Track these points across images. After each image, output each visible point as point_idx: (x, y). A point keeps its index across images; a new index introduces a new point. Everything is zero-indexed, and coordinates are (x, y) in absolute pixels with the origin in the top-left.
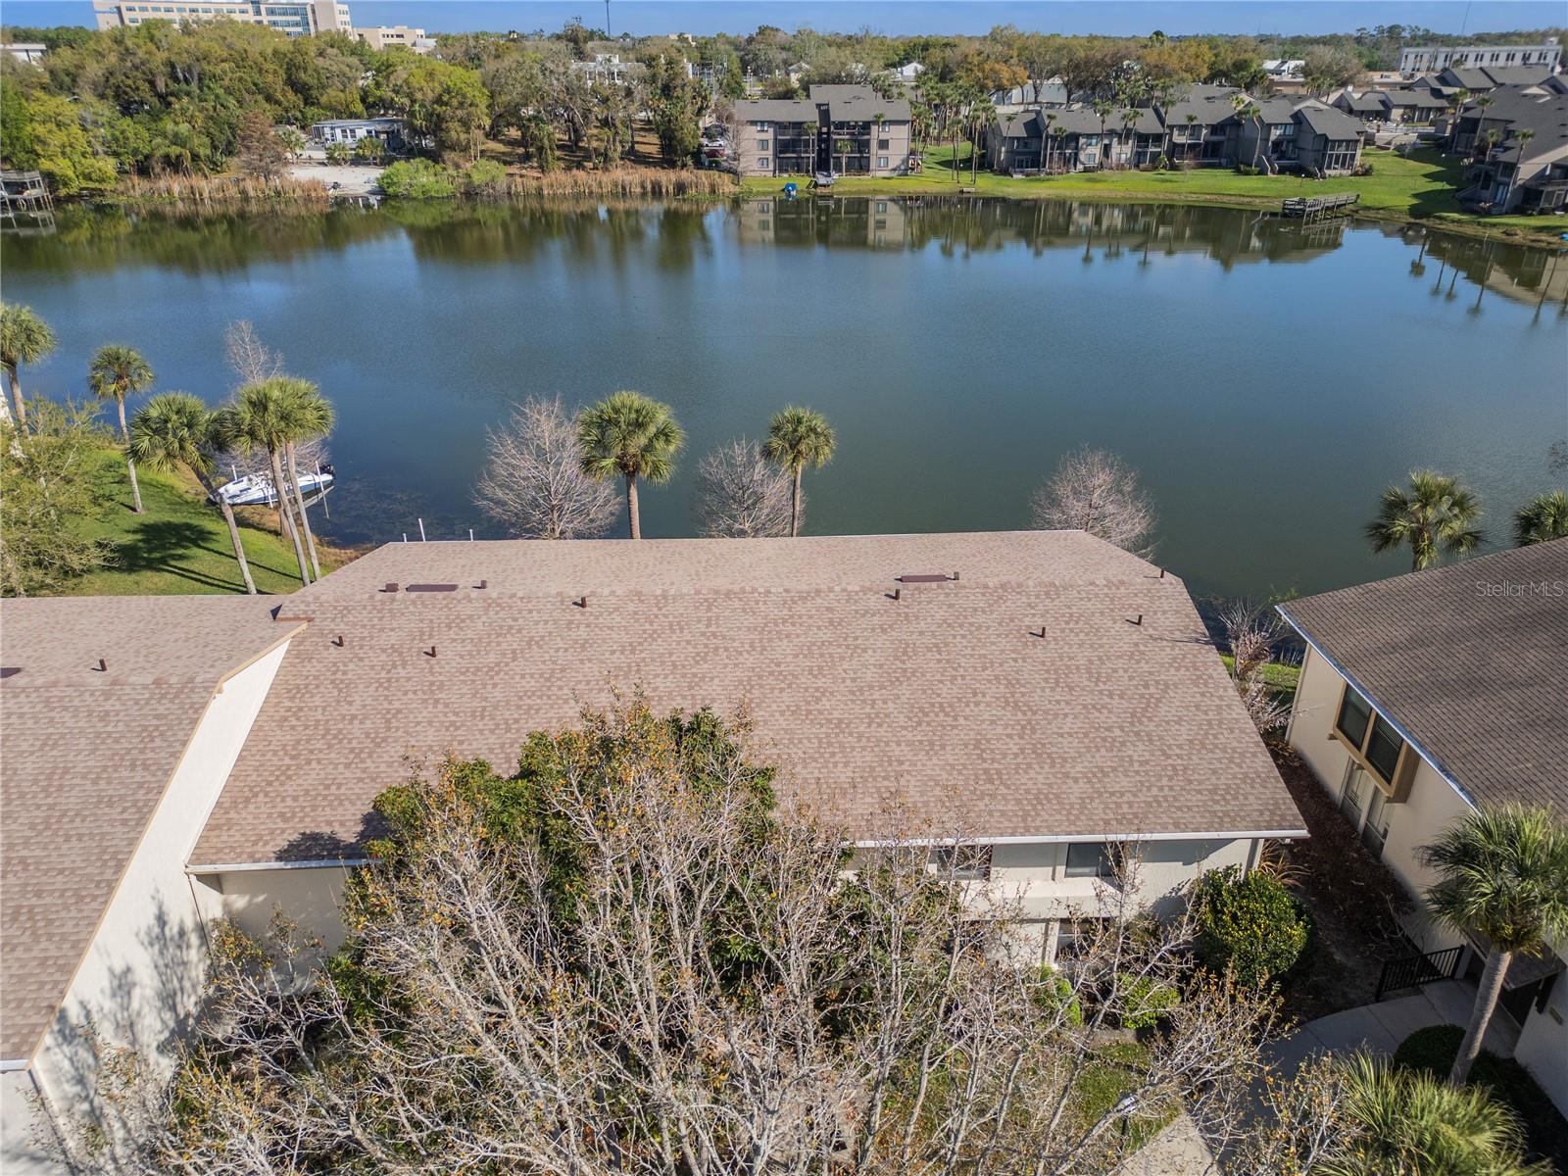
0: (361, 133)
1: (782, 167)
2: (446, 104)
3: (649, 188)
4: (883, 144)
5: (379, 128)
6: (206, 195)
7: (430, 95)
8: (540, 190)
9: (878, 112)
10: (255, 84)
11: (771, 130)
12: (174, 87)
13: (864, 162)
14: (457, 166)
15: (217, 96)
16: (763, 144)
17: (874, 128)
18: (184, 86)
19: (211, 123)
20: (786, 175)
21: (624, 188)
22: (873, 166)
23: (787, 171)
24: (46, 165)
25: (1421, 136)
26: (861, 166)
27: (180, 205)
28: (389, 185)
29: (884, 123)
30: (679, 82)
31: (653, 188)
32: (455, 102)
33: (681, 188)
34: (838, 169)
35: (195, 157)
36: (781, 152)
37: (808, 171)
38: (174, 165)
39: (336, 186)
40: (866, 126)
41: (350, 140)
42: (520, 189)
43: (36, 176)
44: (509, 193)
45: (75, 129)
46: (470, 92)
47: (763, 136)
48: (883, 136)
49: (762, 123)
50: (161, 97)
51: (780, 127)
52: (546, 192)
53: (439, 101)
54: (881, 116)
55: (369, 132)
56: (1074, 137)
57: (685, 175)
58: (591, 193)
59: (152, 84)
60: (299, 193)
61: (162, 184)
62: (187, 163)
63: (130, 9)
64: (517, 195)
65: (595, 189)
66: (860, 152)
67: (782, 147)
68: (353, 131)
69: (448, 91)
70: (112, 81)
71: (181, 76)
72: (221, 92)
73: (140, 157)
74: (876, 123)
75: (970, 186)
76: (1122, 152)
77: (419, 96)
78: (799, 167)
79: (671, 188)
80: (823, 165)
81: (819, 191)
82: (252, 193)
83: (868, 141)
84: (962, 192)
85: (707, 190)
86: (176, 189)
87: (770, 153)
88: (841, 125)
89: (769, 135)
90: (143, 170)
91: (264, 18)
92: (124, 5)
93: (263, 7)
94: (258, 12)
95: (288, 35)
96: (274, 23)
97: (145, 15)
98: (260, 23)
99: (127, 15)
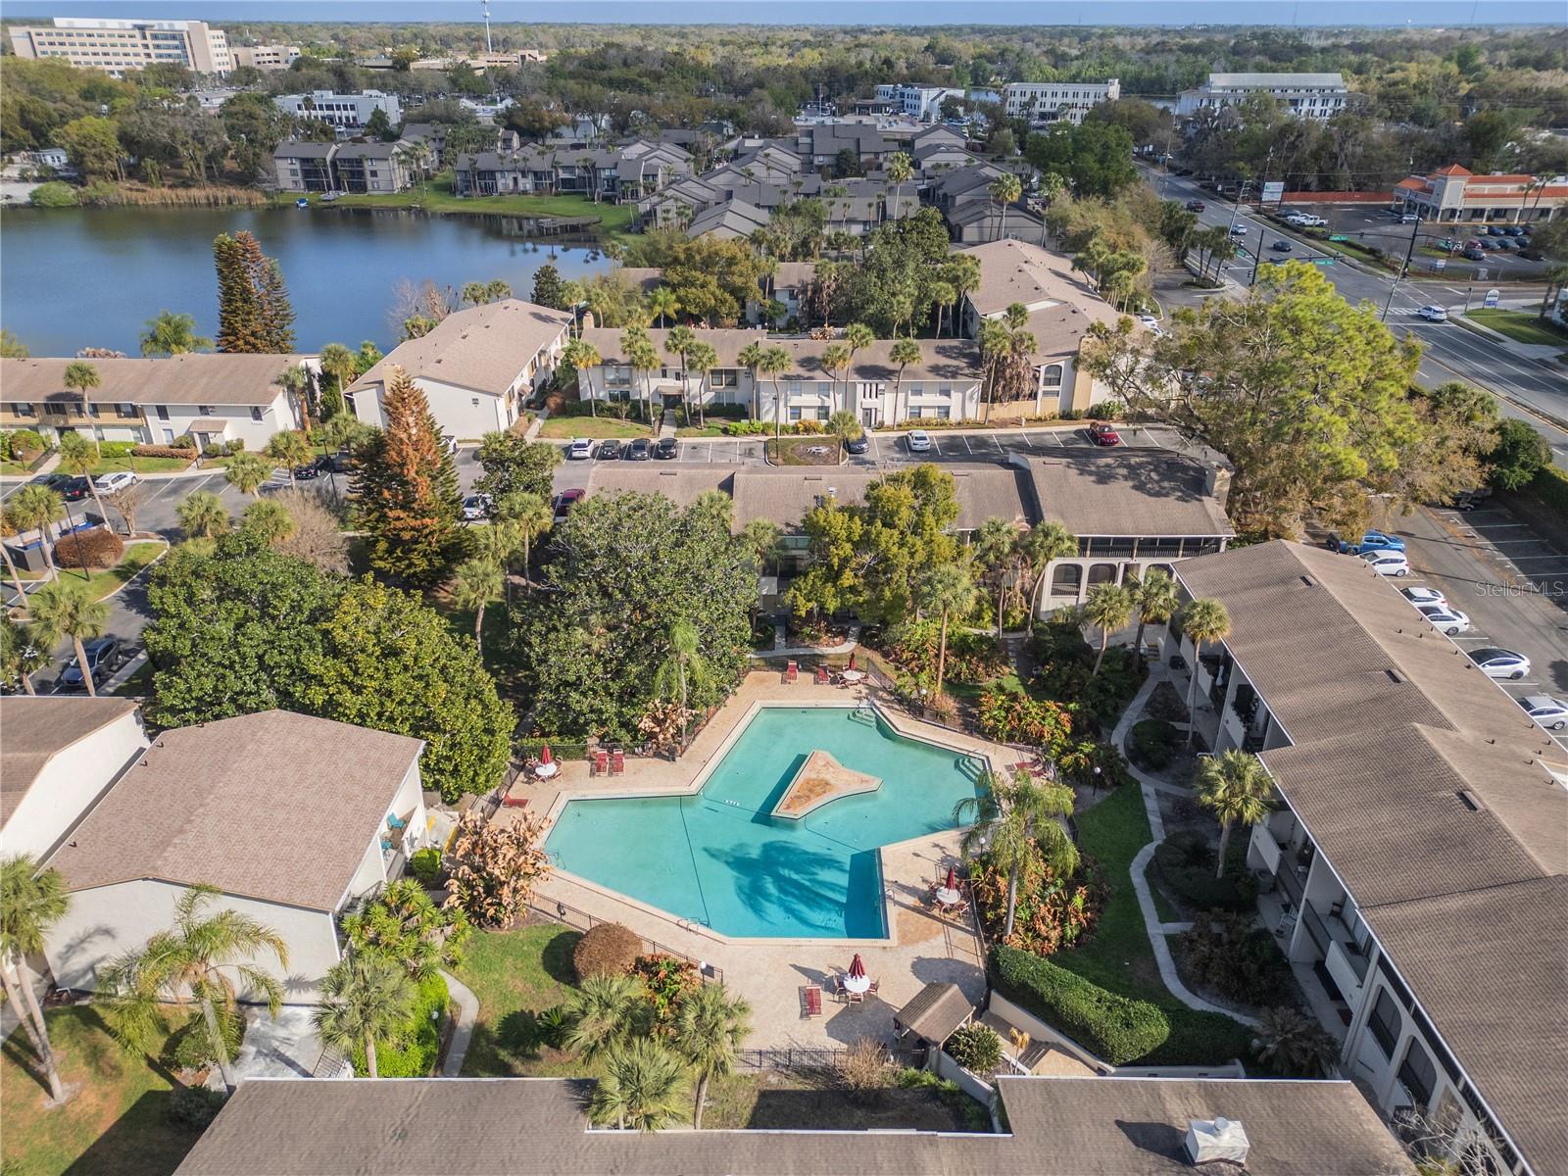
1: (309, 186)
3: (210, 201)
4: (374, 174)
9: (362, 153)
11: (298, 163)
13: (362, 185)
16: (294, 172)
17: (364, 163)
20: (312, 192)
22: (369, 187)
29: (370, 160)
31: (215, 200)
33: (230, 201)
36: (306, 177)
40: (359, 162)
42: (125, 201)
44: (116, 203)
47: (293, 167)
49: (292, 158)
51: (304, 161)
52: (141, 202)
54: (364, 156)
56: (492, 173)
57: (238, 193)
63: (39, 34)
64: (118, 204)
66: (358, 178)
67: (306, 173)
76: (526, 184)
78: (322, 187)
79: (225, 200)
81: (325, 204)
83: (363, 171)
84: (410, 207)
87: (299, 177)
88: (341, 161)
89: (297, 166)
91: (150, 42)
92: (33, 31)
93: (148, 33)
94: (144, 37)
95: (170, 56)
96: (158, 47)
97: (51, 39)
98: (146, 46)
99: (36, 39)
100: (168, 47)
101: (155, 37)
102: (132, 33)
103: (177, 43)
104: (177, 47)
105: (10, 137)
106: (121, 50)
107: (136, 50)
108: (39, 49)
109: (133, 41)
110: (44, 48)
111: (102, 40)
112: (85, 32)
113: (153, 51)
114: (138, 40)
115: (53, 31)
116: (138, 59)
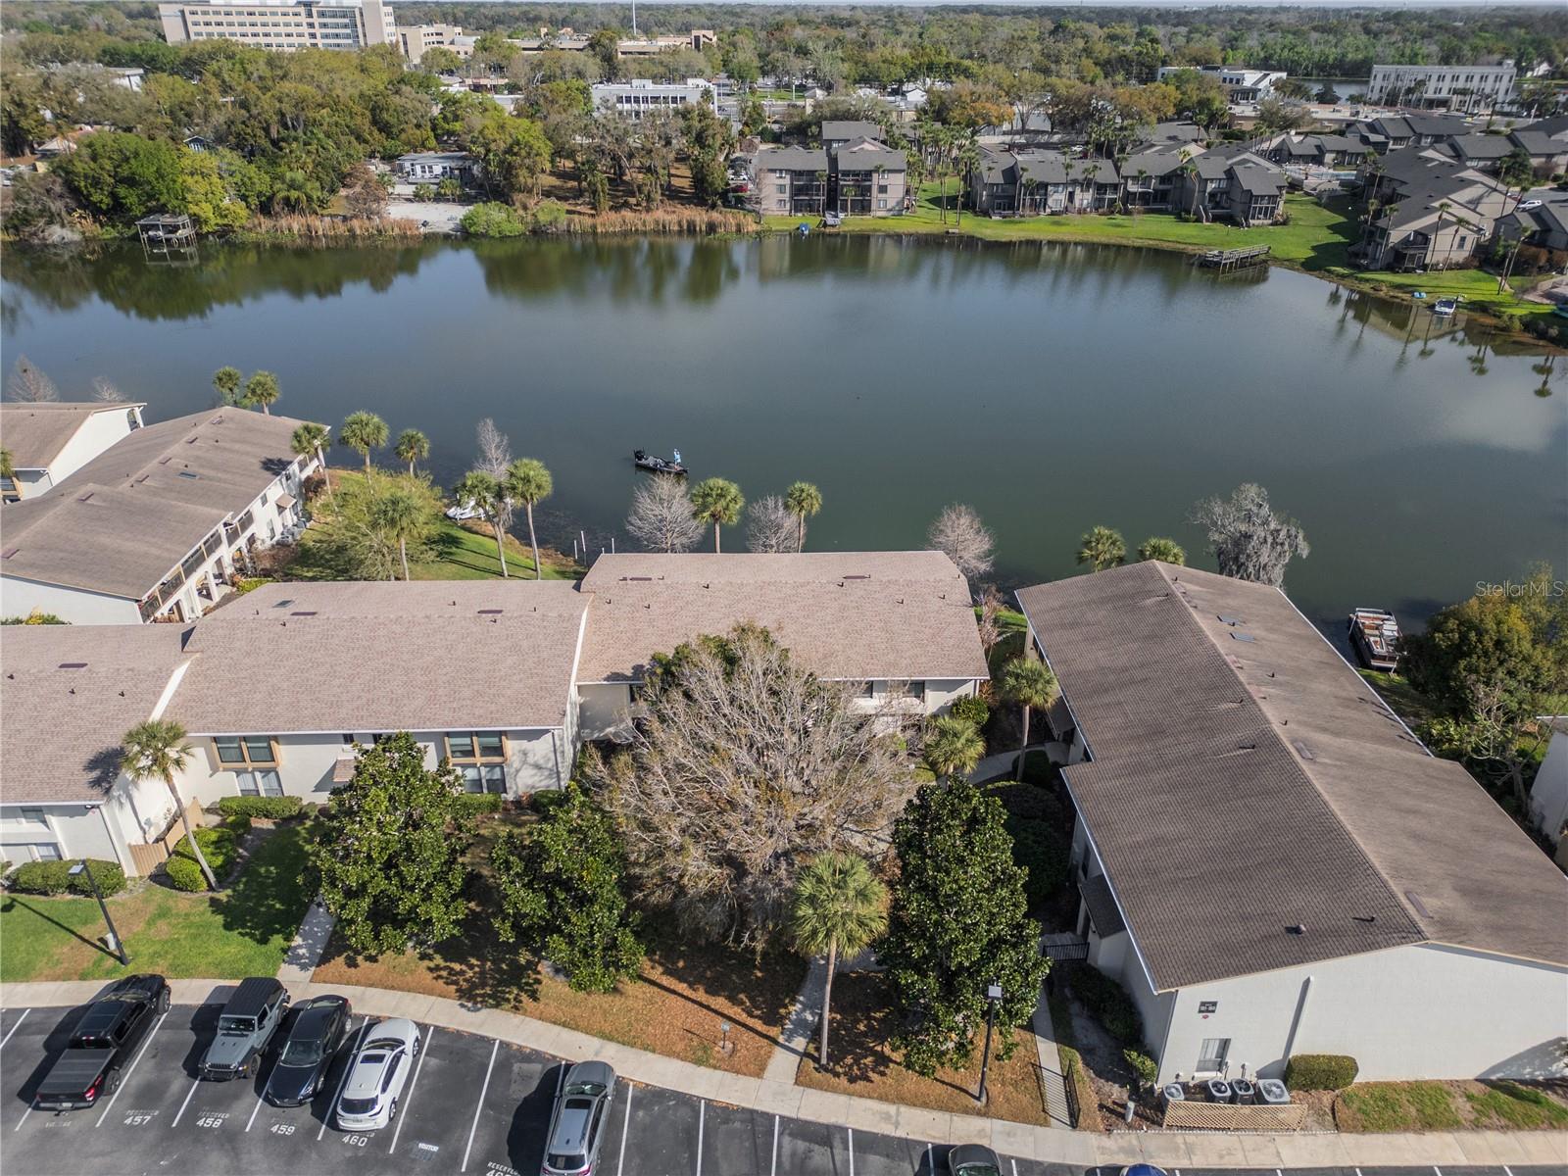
0: (438, 170)
1: (797, 207)
2: (515, 154)
3: (685, 227)
4: (883, 189)
5: (453, 165)
6: (320, 233)
7: (503, 146)
8: (594, 227)
9: (878, 163)
10: (348, 127)
11: (788, 177)
12: (284, 133)
13: (865, 203)
14: (525, 208)
15: (319, 140)
16: (781, 188)
17: (875, 176)
18: (293, 133)
19: (319, 168)
20: (800, 215)
21: (664, 227)
22: (874, 206)
23: (801, 211)
24: (193, 209)
25: (1343, 184)
26: (864, 207)
27: (299, 241)
28: (471, 225)
29: (884, 171)
30: (710, 132)
31: (689, 226)
32: (523, 153)
33: (712, 228)
34: (844, 209)
35: (309, 199)
36: (796, 195)
37: (818, 211)
38: (291, 206)
39: (425, 224)
40: (868, 174)
41: (428, 175)
42: (578, 227)
43: (184, 219)
44: (569, 231)
45: (215, 179)
46: (536, 144)
47: (781, 182)
48: (882, 182)
49: (781, 171)
50: (275, 143)
51: (796, 174)
52: (599, 230)
53: (509, 151)
54: (881, 166)
55: (444, 168)
56: (1044, 186)
57: (715, 216)
58: (637, 230)
59: (267, 130)
60: (397, 231)
61: (283, 222)
62: (304, 204)
63: (193, 13)
64: (575, 233)
65: (640, 227)
66: (862, 195)
67: (797, 191)
68: (430, 167)
69: (518, 143)
70: (233, 129)
71: (290, 123)
72: (321, 136)
73: (263, 199)
74: (877, 170)
75: (954, 227)
76: (1084, 198)
77: (493, 146)
78: (810, 208)
79: (704, 228)
80: (831, 205)
81: (828, 230)
82: (358, 232)
83: (870, 186)
84: (948, 232)
85: (734, 229)
86: (296, 227)
87: (786, 196)
88: (846, 173)
89: (787, 181)
90: (265, 208)
91: (316, 20)
92: (187, 9)
93: (314, 10)
94: (310, 15)
95: (337, 36)
96: (325, 25)
97: (207, 18)
98: (311, 25)
99: (190, 19)
100: (337, 26)
101: (322, 14)
102: (297, 10)
103: (347, 21)
104: (346, 26)
105: (366, 142)
106: (282, 30)
107: (300, 30)
108: (192, 29)
109: (298, 19)
110: (197, 29)
111: (264, 19)
112: (246, 10)
113: (318, 31)
114: (303, 19)
115: (210, 9)
116: (302, 40)
